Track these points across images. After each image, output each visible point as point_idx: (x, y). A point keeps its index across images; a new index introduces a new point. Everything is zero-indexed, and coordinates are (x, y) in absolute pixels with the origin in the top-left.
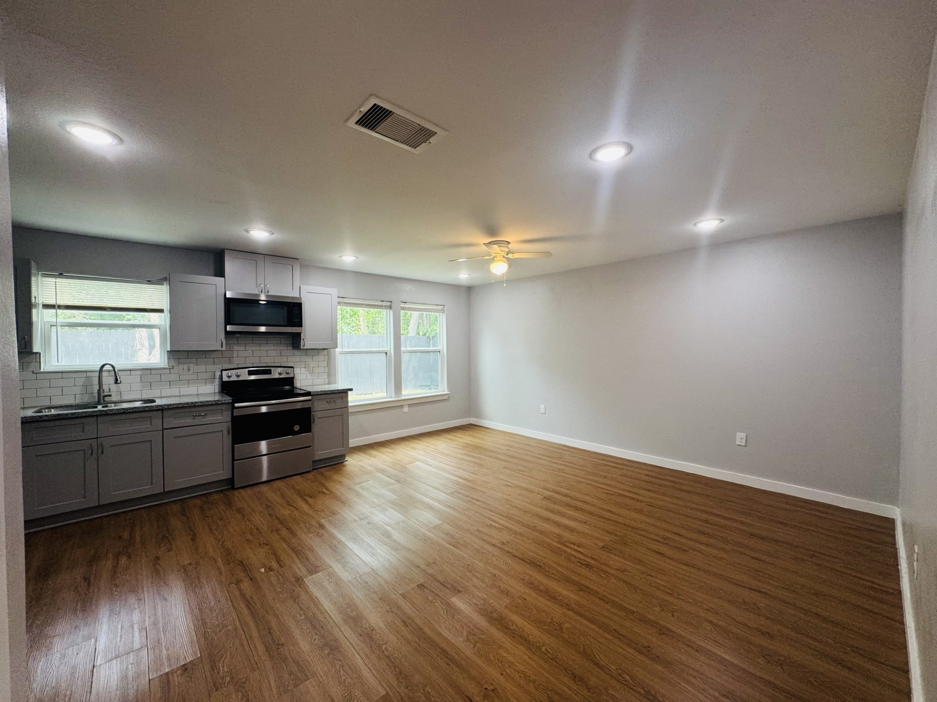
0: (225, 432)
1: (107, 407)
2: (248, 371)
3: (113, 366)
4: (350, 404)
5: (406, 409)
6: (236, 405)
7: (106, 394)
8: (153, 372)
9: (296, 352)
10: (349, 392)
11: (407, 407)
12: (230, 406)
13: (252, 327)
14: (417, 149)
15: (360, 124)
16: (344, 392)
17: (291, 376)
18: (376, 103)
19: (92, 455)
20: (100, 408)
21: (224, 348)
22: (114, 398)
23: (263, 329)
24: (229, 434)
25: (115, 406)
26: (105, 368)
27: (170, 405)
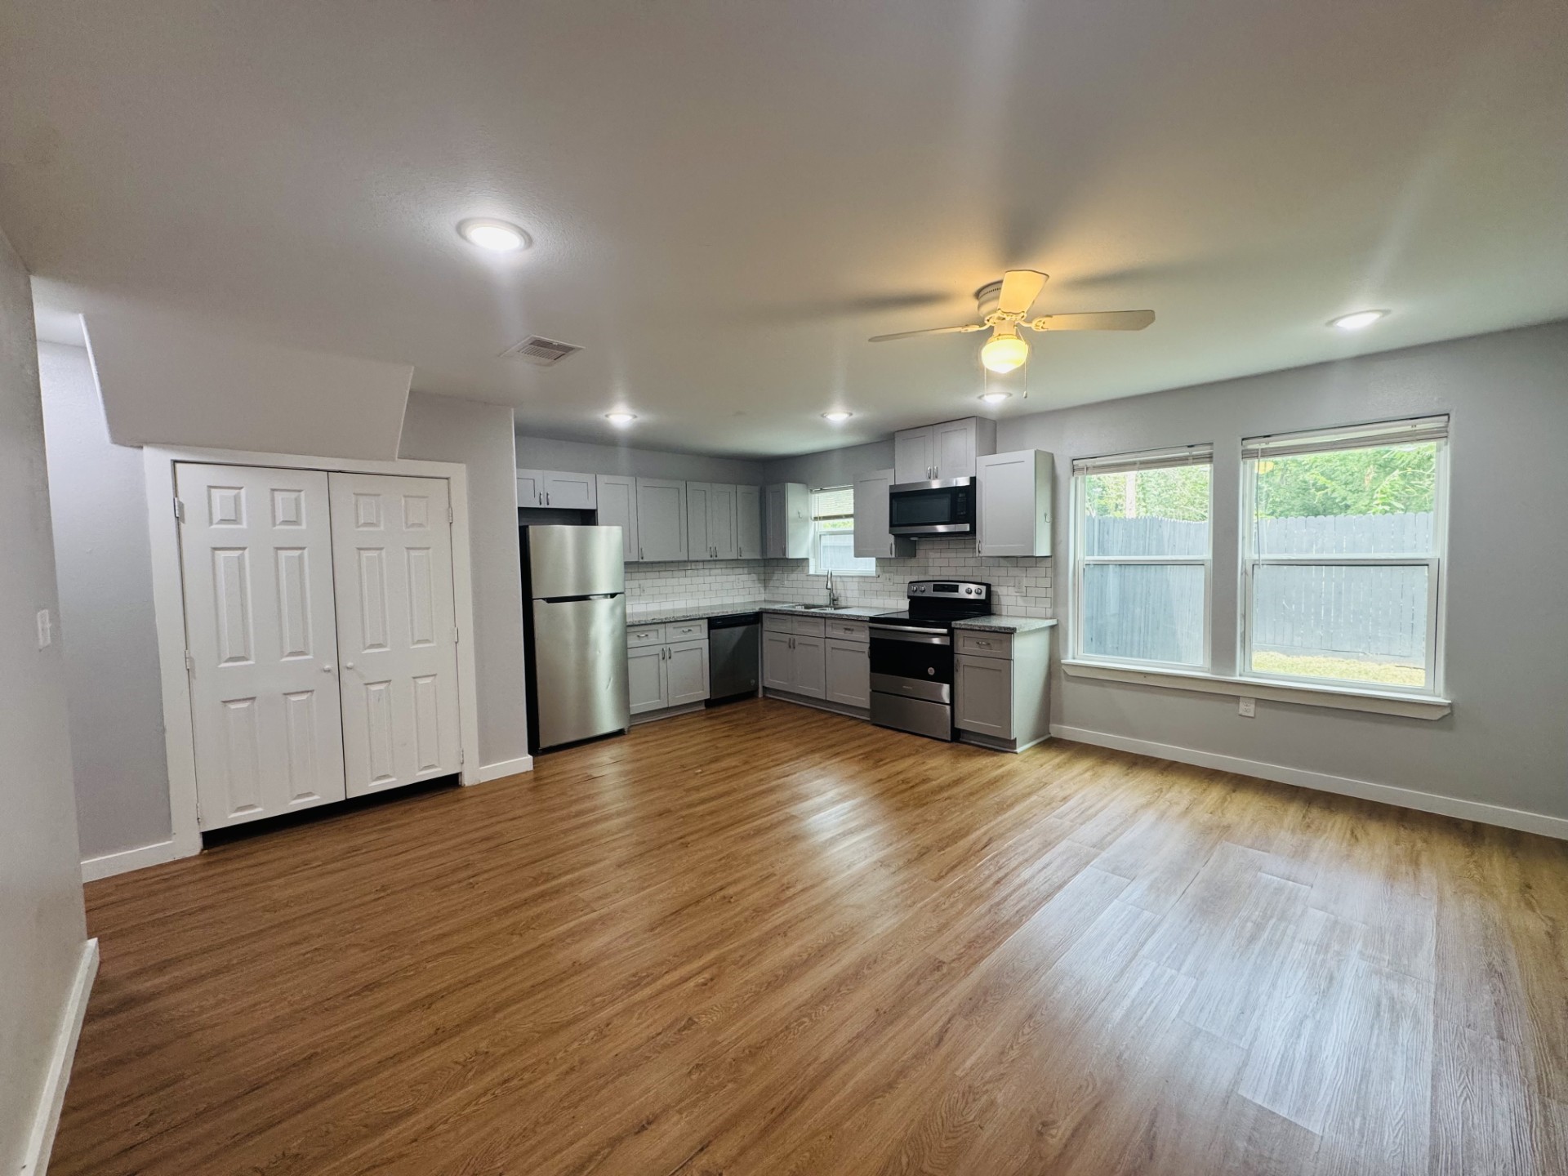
2: (934, 585)
5: (1247, 708)
8: (867, 580)
9: (1002, 561)
11: (1253, 706)
12: (868, 625)
13: (909, 528)
16: (1006, 633)
17: (994, 599)
19: (790, 647)
22: (843, 604)
23: (941, 529)
24: (868, 658)
27: (861, 616)
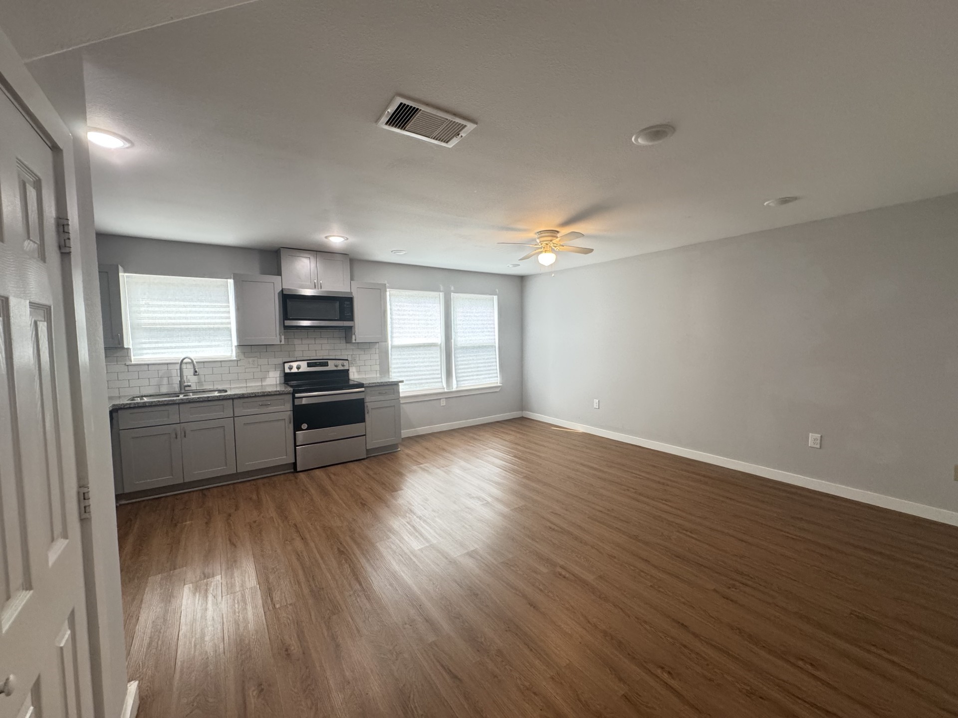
0: (287, 421)
1: (187, 396)
2: (308, 363)
3: (191, 360)
4: (401, 395)
6: (297, 395)
7: (186, 384)
8: (223, 364)
9: (348, 345)
10: (400, 384)
12: (291, 396)
14: (449, 143)
15: (390, 125)
16: (396, 384)
17: (346, 368)
18: (402, 102)
19: (176, 438)
20: (181, 396)
21: (283, 342)
22: (193, 388)
24: (290, 423)
25: (193, 395)
26: (185, 361)
27: (240, 394)
